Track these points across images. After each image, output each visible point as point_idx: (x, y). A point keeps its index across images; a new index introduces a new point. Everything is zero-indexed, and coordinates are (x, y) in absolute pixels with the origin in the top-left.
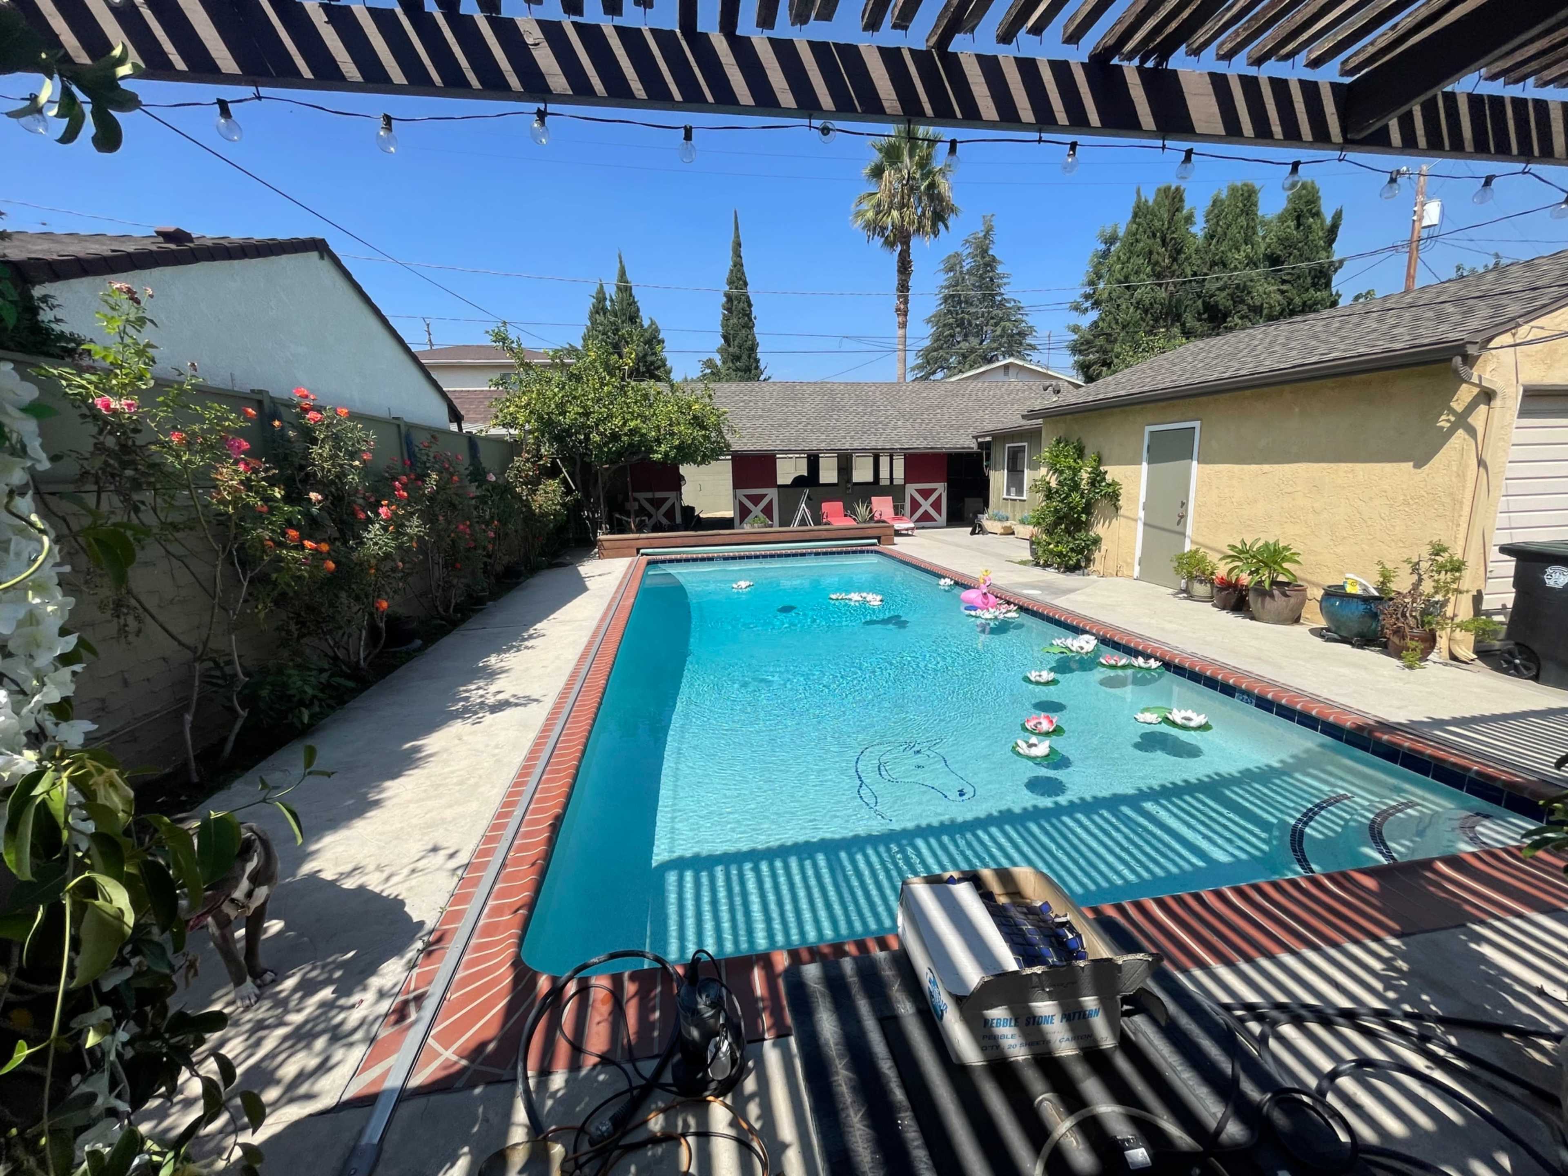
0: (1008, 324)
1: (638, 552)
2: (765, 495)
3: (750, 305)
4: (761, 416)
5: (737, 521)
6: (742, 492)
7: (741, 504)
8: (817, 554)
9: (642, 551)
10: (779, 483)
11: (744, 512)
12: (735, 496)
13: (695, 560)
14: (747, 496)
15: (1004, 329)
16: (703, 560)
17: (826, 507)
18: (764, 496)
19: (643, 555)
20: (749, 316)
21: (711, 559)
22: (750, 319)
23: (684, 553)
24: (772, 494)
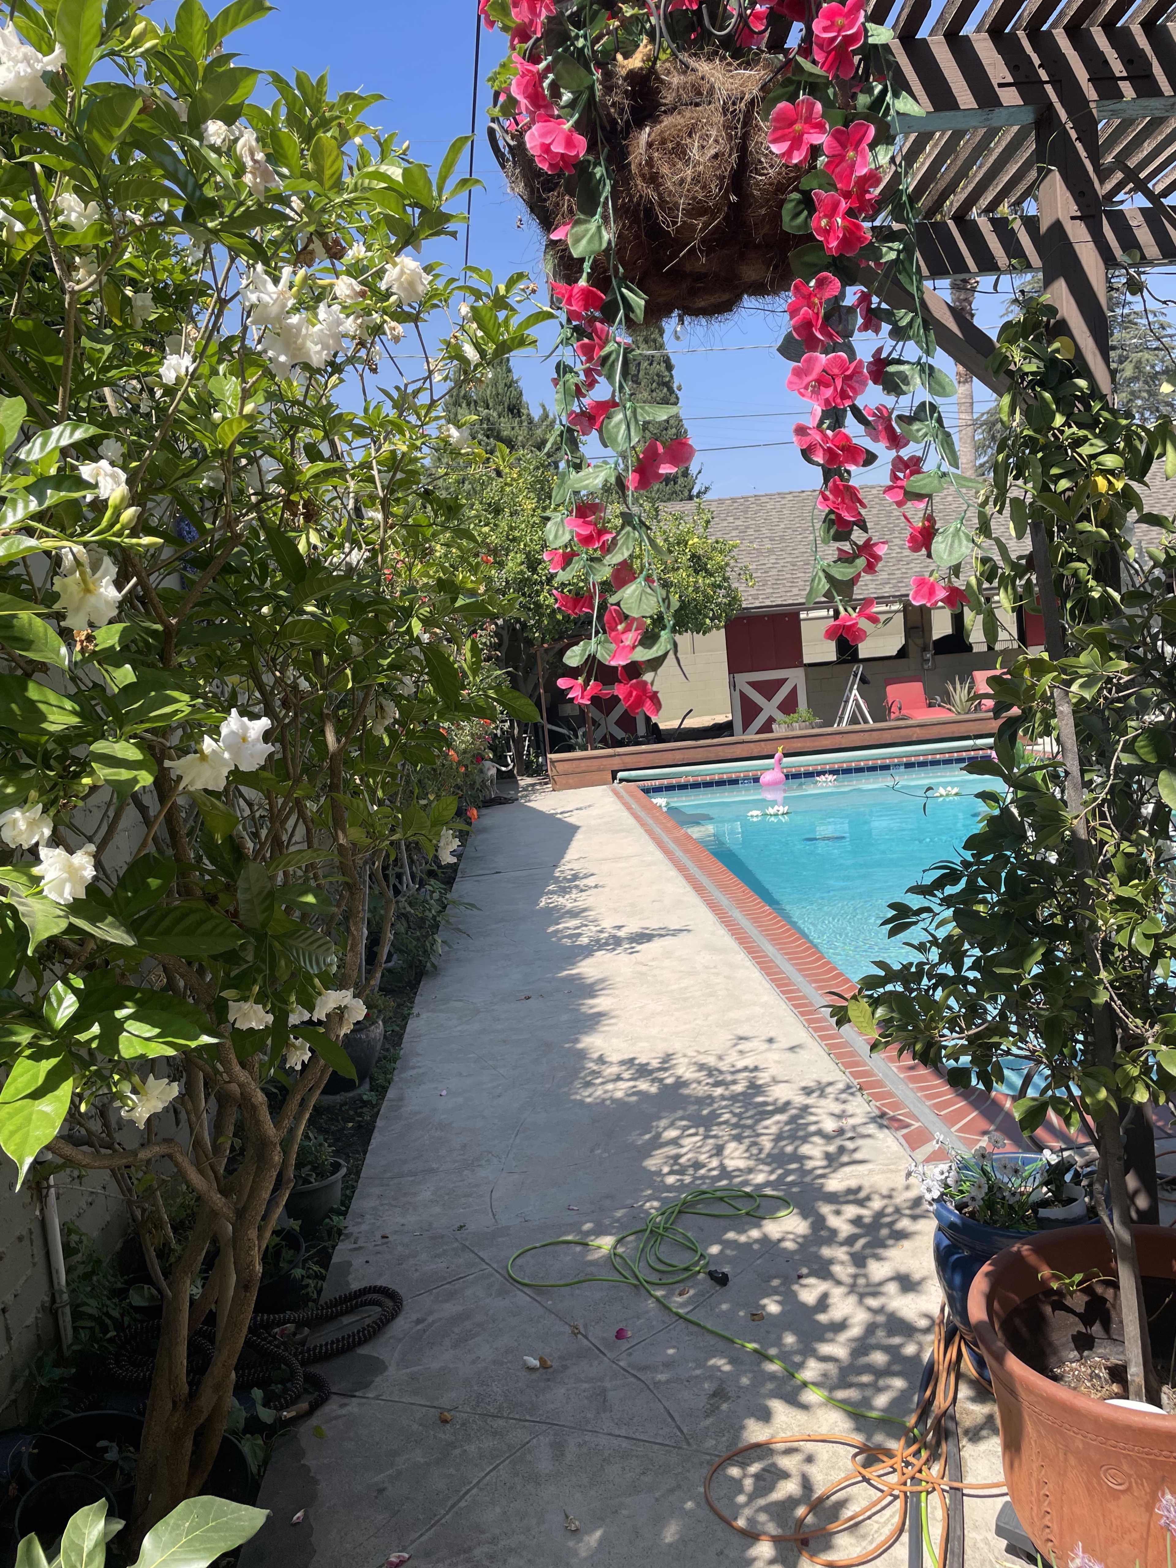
0: (1146, 355)
1: (614, 778)
2: (784, 681)
3: (669, 367)
4: (771, 551)
5: (738, 726)
6: (743, 679)
7: (743, 696)
8: (909, 765)
9: (620, 775)
10: (806, 660)
11: (749, 711)
12: (733, 685)
13: (708, 785)
14: (753, 685)
15: (1138, 366)
16: (721, 783)
17: (894, 692)
18: (781, 682)
19: (621, 781)
20: (668, 385)
21: (734, 782)
22: (671, 391)
23: (687, 774)
24: (795, 677)
